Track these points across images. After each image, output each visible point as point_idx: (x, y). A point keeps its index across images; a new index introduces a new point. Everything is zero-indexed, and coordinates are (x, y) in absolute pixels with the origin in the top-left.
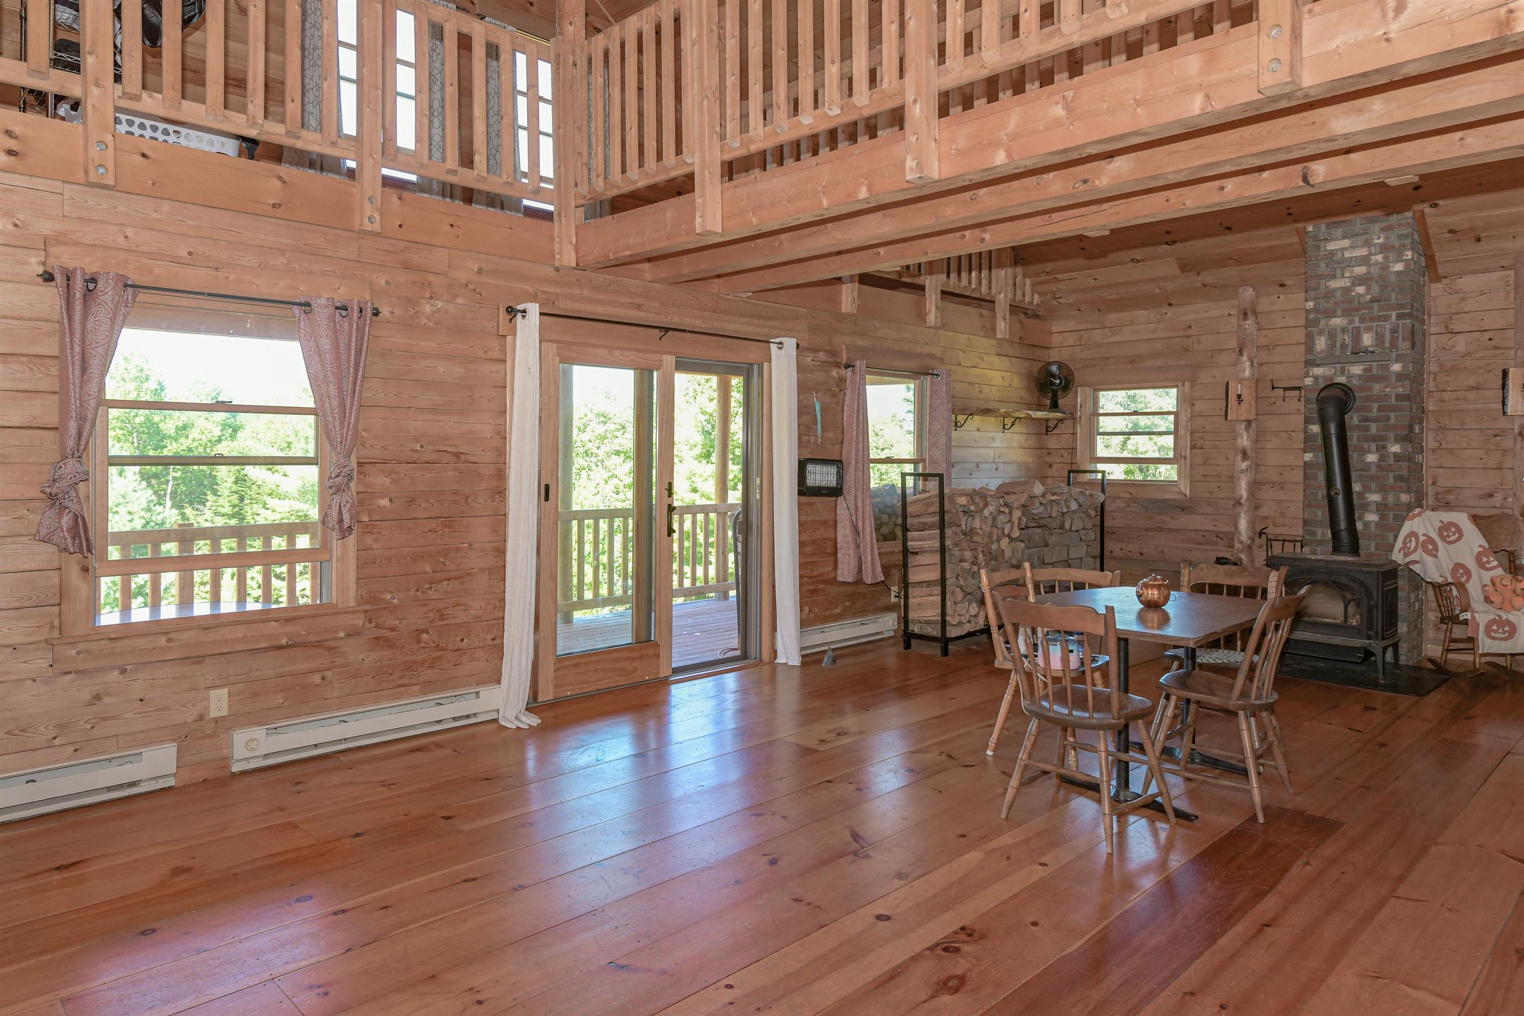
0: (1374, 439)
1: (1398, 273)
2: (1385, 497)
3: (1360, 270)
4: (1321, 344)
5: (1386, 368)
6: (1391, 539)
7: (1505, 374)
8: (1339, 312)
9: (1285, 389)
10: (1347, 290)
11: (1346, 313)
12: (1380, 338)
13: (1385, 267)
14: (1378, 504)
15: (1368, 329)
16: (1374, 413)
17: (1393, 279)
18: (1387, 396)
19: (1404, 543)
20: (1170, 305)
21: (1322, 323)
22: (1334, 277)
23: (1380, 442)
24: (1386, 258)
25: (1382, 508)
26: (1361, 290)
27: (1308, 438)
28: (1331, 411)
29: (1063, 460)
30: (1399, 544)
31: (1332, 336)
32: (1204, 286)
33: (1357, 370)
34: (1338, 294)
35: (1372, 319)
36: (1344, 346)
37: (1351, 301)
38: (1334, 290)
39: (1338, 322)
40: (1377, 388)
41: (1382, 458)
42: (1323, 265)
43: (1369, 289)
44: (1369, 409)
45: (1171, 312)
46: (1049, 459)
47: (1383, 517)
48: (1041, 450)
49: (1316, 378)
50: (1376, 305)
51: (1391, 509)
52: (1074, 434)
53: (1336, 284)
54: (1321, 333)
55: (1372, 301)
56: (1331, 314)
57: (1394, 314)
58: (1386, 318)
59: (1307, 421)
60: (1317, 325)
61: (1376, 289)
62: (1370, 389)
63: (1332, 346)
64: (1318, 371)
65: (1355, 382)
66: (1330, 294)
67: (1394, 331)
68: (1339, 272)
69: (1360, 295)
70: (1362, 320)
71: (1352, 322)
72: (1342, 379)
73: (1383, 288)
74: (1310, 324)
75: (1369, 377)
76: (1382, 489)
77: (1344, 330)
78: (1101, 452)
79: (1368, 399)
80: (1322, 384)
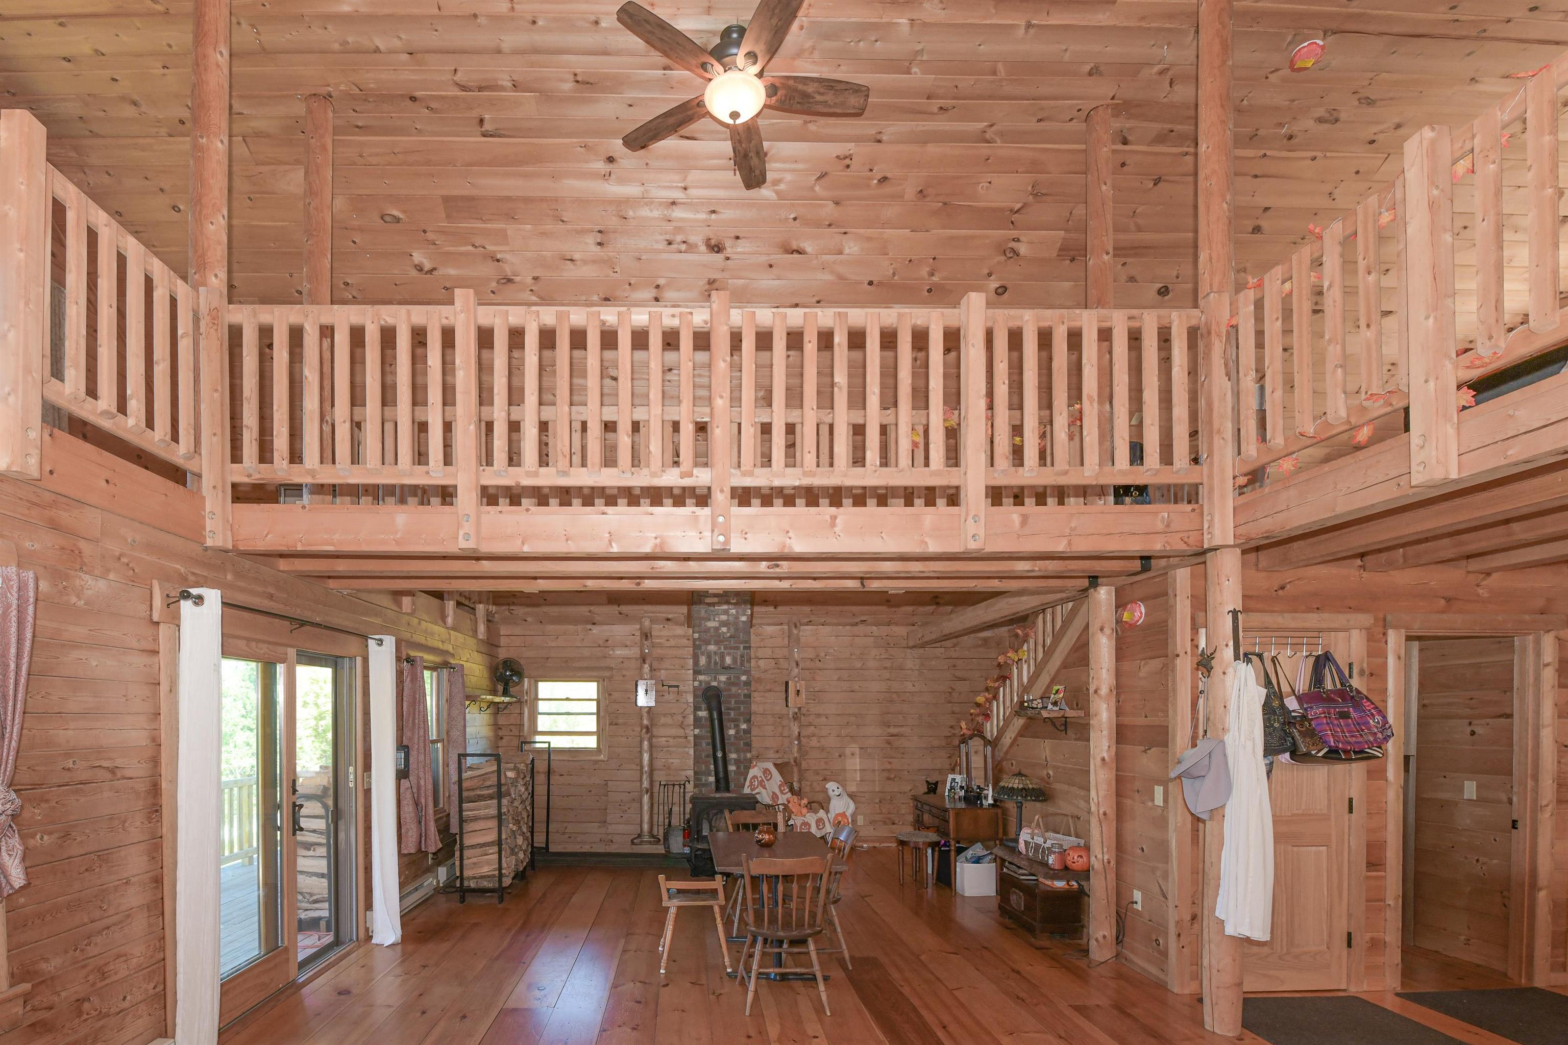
0: (733, 720)
1: (743, 622)
2: (739, 756)
3: (724, 618)
4: (703, 660)
5: (739, 678)
6: (742, 781)
7: (787, 683)
8: (712, 642)
9: (669, 687)
10: (717, 629)
11: (717, 643)
12: (734, 660)
13: (737, 618)
14: (735, 760)
15: (729, 654)
16: (733, 704)
17: (741, 625)
18: (739, 695)
19: (751, 783)
20: (594, 624)
21: (703, 648)
22: (709, 620)
23: (735, 721)
24: (737, 612)
25: (737, 762)
26: (724, 629)
27: (697, 720)
28: (714, 704)
29: (511, 734)
30: (747, 783)
31: (709, 657)
32: (620, 613)
33: (723, 678)
34: (712, 631)
35: (731, 648)
36: (716, 663)
37: (719, 635)
38: (709, 628)
39: (712, 648)
40: (734, 689)
41: (737, 732)
42: (703, 612)
43: (728, 629)
44: (730, 703)
45: (596, 630)
46: (501, 733)
47: (738, 768)
48: (496, 726)
49: (700, 682)
50: (732, 640)
51: (742, 763)
52: (521, 714)
53: (711, 624)
54: (703, 654)
55: (730, 637)
56: (708, 643)
57: (742, 646)
58: (738, 648)
59: (697, 708)
60: (700, 649)
61: (732, 630)
62: (730, 690)
63: (709, 662)
64: (701, 677)
65: (722, 685)
66: (707, 630)
67: (742, 656)
68: (712, 618)
69: (724, 633)
70: (725, 648)
71: (720, 648)
72: (714, 684)
73: (736, 630)
74: (696, 647)
75: (729, 683)
76: (737, 751)
77: (715, 653)
78: (540, 728)
79: (730, 696)
80: (703, 685)
